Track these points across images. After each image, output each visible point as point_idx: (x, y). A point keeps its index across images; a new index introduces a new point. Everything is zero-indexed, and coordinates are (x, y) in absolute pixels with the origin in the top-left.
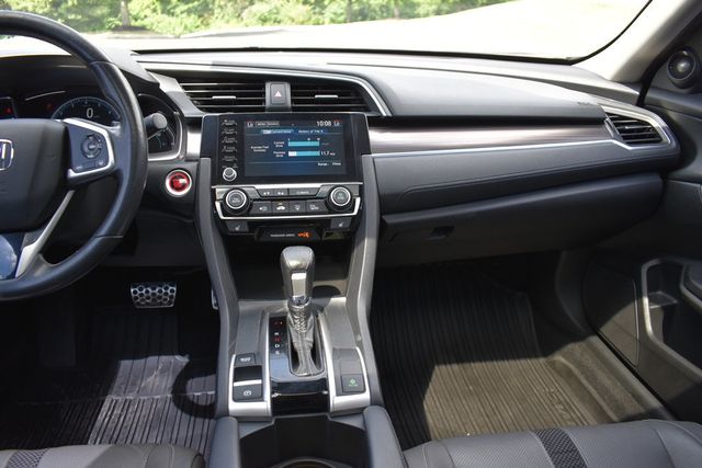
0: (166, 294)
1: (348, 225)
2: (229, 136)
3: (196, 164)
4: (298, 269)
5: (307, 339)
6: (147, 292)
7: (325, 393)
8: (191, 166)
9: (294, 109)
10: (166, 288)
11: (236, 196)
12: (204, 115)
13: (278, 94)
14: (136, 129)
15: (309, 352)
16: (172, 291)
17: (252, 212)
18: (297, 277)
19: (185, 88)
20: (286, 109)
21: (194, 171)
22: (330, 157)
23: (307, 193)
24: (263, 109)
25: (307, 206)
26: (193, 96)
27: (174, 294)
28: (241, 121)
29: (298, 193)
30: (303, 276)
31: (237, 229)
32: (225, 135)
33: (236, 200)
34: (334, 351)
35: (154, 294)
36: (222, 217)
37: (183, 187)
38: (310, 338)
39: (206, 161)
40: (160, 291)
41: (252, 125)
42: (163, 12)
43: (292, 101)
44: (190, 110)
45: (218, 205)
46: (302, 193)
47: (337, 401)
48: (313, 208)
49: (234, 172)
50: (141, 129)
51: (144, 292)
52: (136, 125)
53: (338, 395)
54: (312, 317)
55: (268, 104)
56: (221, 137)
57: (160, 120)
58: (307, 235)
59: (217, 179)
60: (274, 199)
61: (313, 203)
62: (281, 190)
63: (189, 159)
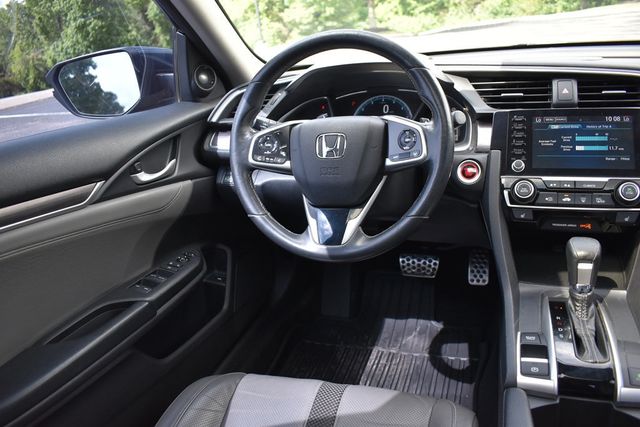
0: (430, 266)
1: (634, 220)
2: (519, 130)
3: (486, 155)
4: (585, 259)
5: (589, 326)
6: (413, 262)
7: (613, 382)
8: (482, 157)
9: (580, 105)
10: (430, 261)
11: (524, 186)
12: (494, 111)
13: (565, 91)
14: (447, 126)
15: (592, 339)
16: (435, 264)
17: (538, 201)
18: (582, 266)
19: (475, 87)
20: (573, 105)
21: (484, 162)
22: (618, 153)
23: (594, 186)
24: (549, 105)
25: (593, 199)
26: (481, 93)
27: (437, 267)
28: (530, 117)
29: (585, 186)
30: (589, 266)
31: (522, 216)
32: (515, 129)
33: (524, 190)
34: (619, 343)
35: (419, 265)
36: (509, 205)
37: (473, 175)
38: (591, 326)
39: (497, 154)
40: (425, 263)
41: (540, 121)
42: (404, 14)
43: (579, 96)
44: (481, 107)
45: (506, 193)
46: (589, 186)
47: (623, 391)
48: (599, 201)
49: (523, 165)
50: (450, 125)
51: (410, 262)
52: (447, 122)
53: (625, 386)
54: (593, 307)
55: (555, 100)
56: (511, 132)
57: (461, 117)
58: (589, 226)
59: (506, 170)
60: (560, 191)
61: (600, 196)
62: (568, 182)
63: (479, 151)
